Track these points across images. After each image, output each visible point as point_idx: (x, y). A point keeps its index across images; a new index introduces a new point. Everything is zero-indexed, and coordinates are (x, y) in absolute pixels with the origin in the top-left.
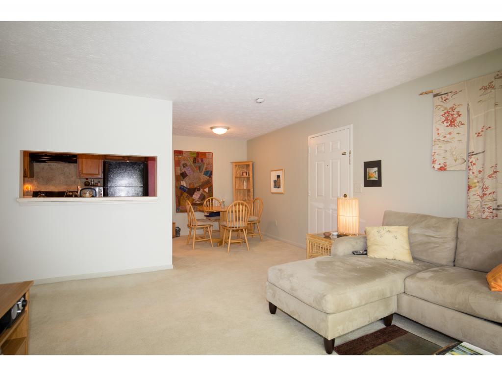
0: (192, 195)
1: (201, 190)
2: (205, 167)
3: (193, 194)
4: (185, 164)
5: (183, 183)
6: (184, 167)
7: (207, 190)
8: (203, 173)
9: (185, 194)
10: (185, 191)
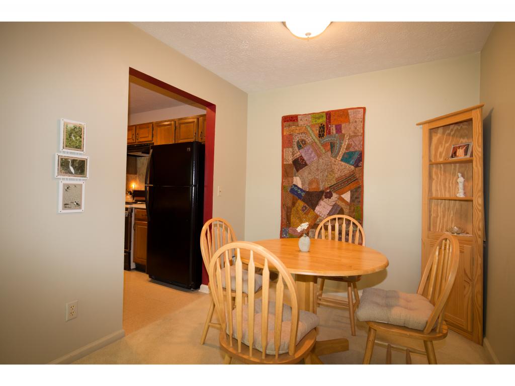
0: (313, 206)
1: (335, 196)
2: (344, 145)
3: (317, 204)
4: (303, 140)
5: (298, 181)
6: (300, 147)
7: (347, 196)
8: (339, 158)
9: (300, 204)
10: (299, 196)
